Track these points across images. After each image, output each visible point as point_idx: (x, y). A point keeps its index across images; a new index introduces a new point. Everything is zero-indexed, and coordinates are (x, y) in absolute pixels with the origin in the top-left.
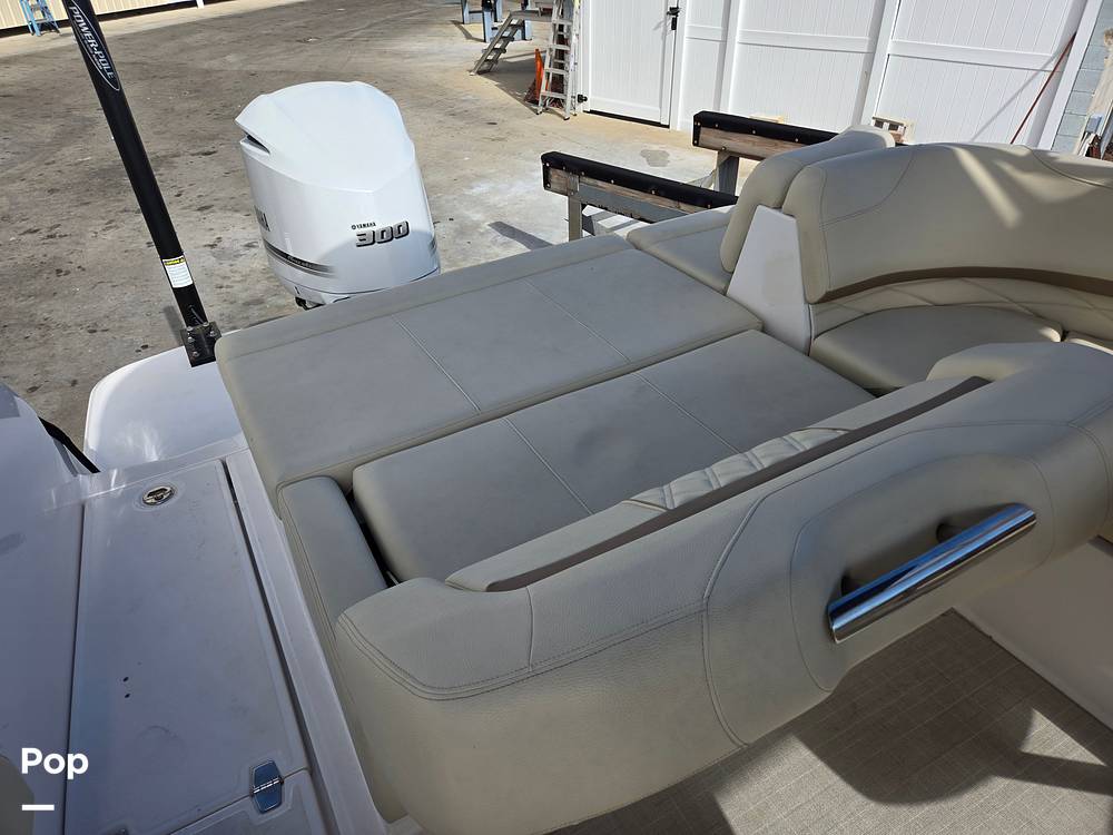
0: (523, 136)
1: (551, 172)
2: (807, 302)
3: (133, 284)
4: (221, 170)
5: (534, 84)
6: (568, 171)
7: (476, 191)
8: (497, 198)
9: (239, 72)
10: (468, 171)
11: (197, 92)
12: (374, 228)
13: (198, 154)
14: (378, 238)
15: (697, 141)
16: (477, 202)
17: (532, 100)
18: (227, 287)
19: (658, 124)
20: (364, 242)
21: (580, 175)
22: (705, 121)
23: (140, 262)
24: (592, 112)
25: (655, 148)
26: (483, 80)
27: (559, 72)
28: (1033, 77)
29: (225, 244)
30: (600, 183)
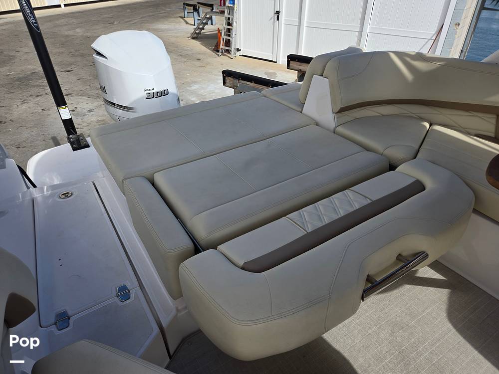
0: (213, 65)
1: (226, 78)
2: (333, 113)
3: (36, 127)
4: (75, 78)
5: (217, 44)
6: (234, 77)
7: (193, 88)
8: (202, 91)
9: (82, 36)
10: (189, 80)
11: (63, 45)
12: (154, 91)
13: (64, 71)
14: (155, 95)
15: (289, 67)
16: (193, 93)
17: (216, 50)
18: (81, 128)
19: (272, 61)
20: (149, 97)
21: (239, 80)
22: (292, 58)
23: (39, 117)
24: (243, 56)
25: (271, 71)
26: (194, 41)
27: (228, 38)
28: (428, 41)
29: (79, 110)
30: (248, 83)
